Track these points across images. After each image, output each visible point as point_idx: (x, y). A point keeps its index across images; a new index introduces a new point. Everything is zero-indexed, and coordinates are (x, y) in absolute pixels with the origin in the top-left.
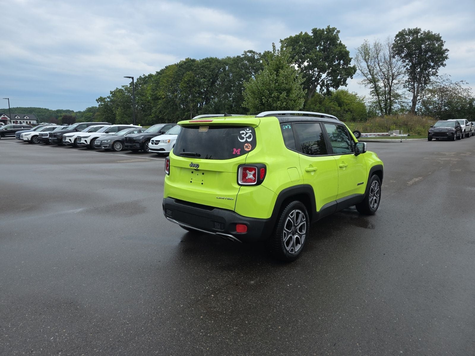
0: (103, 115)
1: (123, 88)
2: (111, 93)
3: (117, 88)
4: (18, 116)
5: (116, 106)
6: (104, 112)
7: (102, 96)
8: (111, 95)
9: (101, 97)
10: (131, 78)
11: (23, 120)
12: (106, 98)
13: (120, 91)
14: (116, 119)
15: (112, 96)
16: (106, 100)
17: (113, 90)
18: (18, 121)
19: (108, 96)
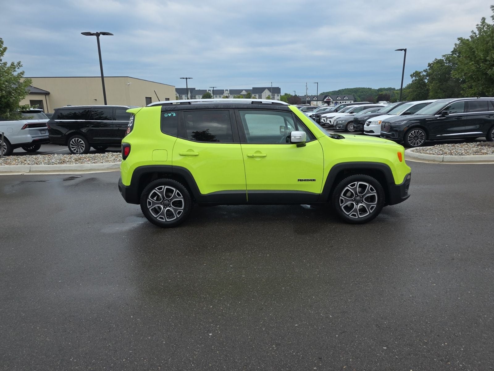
0: (416, 91)
1: (443, 58)
2: (429, 65)
3: (436, 59)
4: (346, 97)
5: (431, 80)
6: (417, 88)
7: (418, 71)
8: (429, 67)
9: (416, 72)
10: (403, 51)
11: (343, 100)
12: (422, 72)
13: (440, 62)
14: (429, 96)
15: (429, 69)
16: (421, 74)
17: (431, 62)
18: (338, 101)
19: (425, 69)
